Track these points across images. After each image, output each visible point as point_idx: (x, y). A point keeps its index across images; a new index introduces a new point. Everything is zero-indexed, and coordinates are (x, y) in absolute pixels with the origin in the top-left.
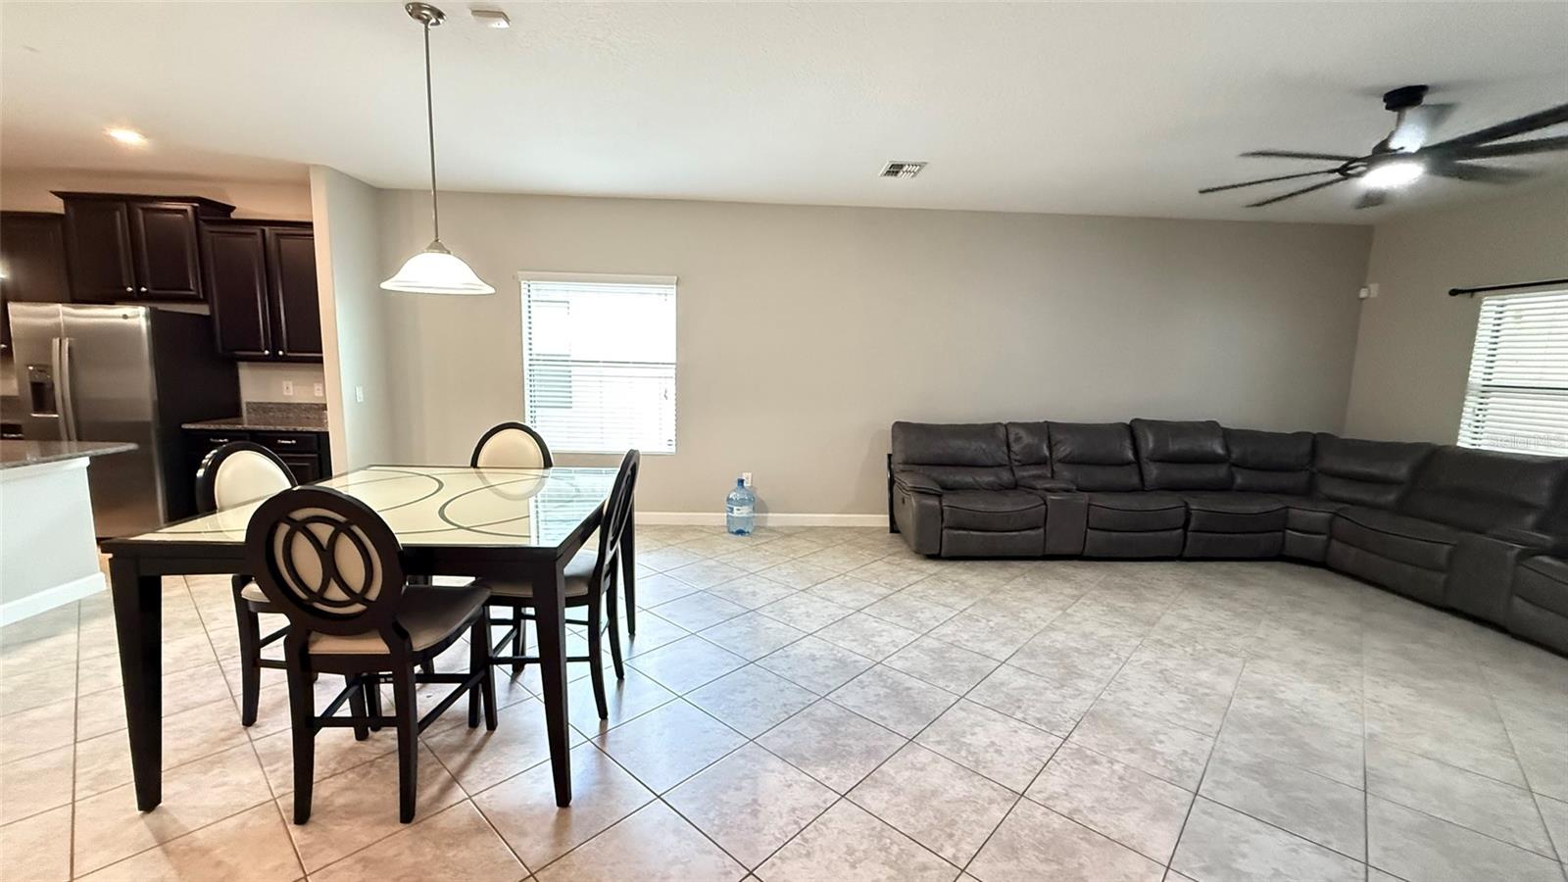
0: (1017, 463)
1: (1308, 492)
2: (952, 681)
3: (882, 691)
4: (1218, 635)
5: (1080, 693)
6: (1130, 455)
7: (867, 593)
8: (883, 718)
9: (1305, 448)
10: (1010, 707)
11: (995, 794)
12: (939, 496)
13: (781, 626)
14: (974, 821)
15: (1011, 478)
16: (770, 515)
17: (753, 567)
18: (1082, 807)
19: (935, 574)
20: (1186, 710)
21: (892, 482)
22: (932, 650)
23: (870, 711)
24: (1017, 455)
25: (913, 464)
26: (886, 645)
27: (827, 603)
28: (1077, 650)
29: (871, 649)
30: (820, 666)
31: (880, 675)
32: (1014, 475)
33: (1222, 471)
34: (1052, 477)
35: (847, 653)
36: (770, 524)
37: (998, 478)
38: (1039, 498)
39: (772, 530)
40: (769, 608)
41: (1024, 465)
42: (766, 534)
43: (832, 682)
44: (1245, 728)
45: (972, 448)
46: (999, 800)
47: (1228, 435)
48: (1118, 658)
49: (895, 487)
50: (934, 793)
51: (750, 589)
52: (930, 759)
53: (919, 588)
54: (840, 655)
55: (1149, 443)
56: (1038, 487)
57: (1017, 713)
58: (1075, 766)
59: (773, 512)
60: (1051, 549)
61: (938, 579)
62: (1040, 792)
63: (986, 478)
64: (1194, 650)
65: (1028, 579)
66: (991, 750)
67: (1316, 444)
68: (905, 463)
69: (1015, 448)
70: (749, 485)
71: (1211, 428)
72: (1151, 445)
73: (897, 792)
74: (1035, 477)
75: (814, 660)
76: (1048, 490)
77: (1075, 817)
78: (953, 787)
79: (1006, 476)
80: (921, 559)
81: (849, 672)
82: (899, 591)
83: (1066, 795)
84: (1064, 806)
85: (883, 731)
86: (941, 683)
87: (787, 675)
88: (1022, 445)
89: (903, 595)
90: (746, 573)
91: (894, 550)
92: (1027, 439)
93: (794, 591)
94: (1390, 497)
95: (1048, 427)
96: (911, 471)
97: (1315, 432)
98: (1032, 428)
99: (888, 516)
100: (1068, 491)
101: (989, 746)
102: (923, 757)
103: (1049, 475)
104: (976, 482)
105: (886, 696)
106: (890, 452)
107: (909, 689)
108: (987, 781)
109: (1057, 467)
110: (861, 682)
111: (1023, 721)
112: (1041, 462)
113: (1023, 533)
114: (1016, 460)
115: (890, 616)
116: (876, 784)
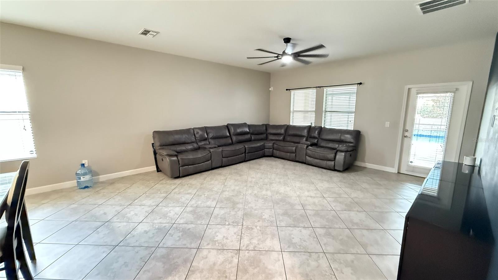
0: (198, 141)
1: (266, 139)
2: (202, 220)
3: (180, 234)
4: (261, 180)
5: (239, 209)
6: (228, 134)
7: (158, 198)
8: (185, 245)
9: (264, 128)
10: (223, 222)
11: (232, 254)
12: (177, 156)
13: (125, 224)
14: (230, 267)
15: (198, 146)
16: (100, 176)
17: (100, 202)
18: (256, 245)
19: (180, 183)
20: (265, 203)
21: (155, 153)
22: (191, 211)
23: (179, 244)
24: (198, 138)
25: (163, 146)
26: (174, 215)
27: (143, 207)
28: (233, 196)
29: (168, 219)
30: (150, 234)
31: (177, 228)
32: (198, 145)
33: (249, 136)
34: (209, 144)
35: (160, 225)
36: (101, 180)
37: (193, 146)
38: (208, 151)
39: (102, 183)
40: (115, 218)
41: (201, 141)
42: (100, 185)
43: (158, 239)
44: (278, 203)
45: (184, 138)
46: (234, 255)
47: (249, 126)
48: (244, 195)
49: (157, 156)
50: (214, 264)
51: (102, 212)
52: (207, 252)
53: (176, 190)
54: (157, 226)
55: (232, 130)
56: (207, 147)
57: (226, 222)
58: (248, 233)
59: (101, 175)
60: (214, 166)
61: (182, 185)
62: (244, 246)
63: (190, 147)
64: (259, 186)
65: (210, 177)
66: (225, 239)
67: (267, 126)
68: (160, 146)
69: (197, 136)
70: (87, 165)
71: (245, 125)
72: (233, 131)
73: (202, 271)
74: (205, 144)
75: (147, 233)
76: (210, 148)
77: (256, 249)
78: (219, 258)
79: (195, 145)
80: (173, 179)
81: (163, 232)
82: (170, 193)
83: (250, 243)
84: (251, 247)
85: (187, 250)
86: (199, 222)
87: (137, 244)
88: (199, 135)
89: (172, 194)
90: (97, 206)
91: (161, 179)
92: (200, 133)
93: (125, 206)
94: (281, 138)
95: (206, 128)
96: (163, 149)
97: (266, 124)
98: (201, 129)
99: (155, 166)
100: (215, 147)
101: (223, 238)
102: (205, 252)
103: (208, 143)
104: (187, 149)
105: (182, 235)
106: (153, 142)
107: (189, 229)
108: (228, 251)
109: (210, 140)
110: (170, 234)
111: (229, 225)
112: (205, 139)
113: (205, 163)
114: (198, 140)
115: (171, 204)
116: (194, 272)
